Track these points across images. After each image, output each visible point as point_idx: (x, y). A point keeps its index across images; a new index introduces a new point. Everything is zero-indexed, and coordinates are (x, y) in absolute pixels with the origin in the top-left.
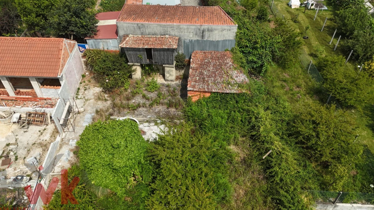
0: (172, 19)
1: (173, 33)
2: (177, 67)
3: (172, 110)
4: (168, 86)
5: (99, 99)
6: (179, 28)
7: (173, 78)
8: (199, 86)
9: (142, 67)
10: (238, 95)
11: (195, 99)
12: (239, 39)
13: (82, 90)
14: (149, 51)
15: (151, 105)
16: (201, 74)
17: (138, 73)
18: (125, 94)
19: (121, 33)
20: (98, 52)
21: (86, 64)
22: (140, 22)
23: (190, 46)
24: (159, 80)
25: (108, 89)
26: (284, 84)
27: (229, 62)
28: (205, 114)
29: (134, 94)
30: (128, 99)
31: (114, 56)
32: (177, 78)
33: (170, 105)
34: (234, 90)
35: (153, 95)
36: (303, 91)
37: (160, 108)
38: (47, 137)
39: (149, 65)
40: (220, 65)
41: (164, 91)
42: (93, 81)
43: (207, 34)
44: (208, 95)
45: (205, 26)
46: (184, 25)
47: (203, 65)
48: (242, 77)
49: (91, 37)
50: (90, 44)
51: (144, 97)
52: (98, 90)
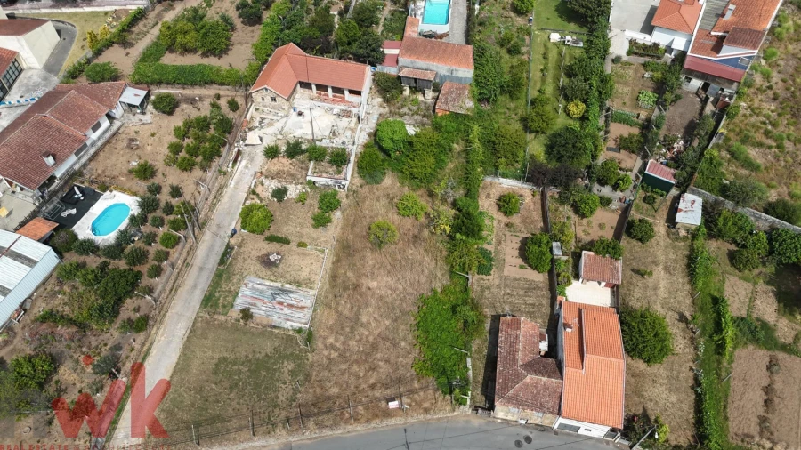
0: (433, 60)
1: (433, 69)
2: (434, 91)
3: (425, 119)
4: (425, 103)
5: (381, 106)
6: (437, 66)
7: (430, 97)
8: (444, 106)
9: (410, 87)
10: (465, 115)
11: (440, 114)
12: (477, 76)
13: (370, 99)
14: (416, 80)
15: (413, 115)
16: (446, 98)
17: (407, 91)
18: (397, 105)
19: (400, 64)
20: (384, 74)
21: (374, 80)
22: (413, 59)
23: (443, 79)
24: (420, 97)
25: (387, 101)
26: (507, 111)
27: (466, 92)
28: (444, 124)
29: (403, 106)
30: (399, 109)
31: (393, 79)
32: (433, 98)
33: (424, 116)
34: (463, 112)
35: (415, 108)
36: (517, 117)
37: (418, 118)
38: (352, 125)
39: (416, 88)
40: (460, 94)
41: (422, 106)
42: (377, 93)
43: (454, 72)
44: (448, 113)
45: (454, 68)
46: (440, 65)
47: (449, 93)
48: (470, 104)
49: (380, 64)
50: (379, 68)
51: (409, 108)
52: (380, 100)
